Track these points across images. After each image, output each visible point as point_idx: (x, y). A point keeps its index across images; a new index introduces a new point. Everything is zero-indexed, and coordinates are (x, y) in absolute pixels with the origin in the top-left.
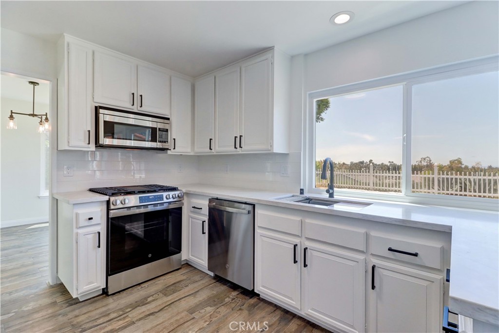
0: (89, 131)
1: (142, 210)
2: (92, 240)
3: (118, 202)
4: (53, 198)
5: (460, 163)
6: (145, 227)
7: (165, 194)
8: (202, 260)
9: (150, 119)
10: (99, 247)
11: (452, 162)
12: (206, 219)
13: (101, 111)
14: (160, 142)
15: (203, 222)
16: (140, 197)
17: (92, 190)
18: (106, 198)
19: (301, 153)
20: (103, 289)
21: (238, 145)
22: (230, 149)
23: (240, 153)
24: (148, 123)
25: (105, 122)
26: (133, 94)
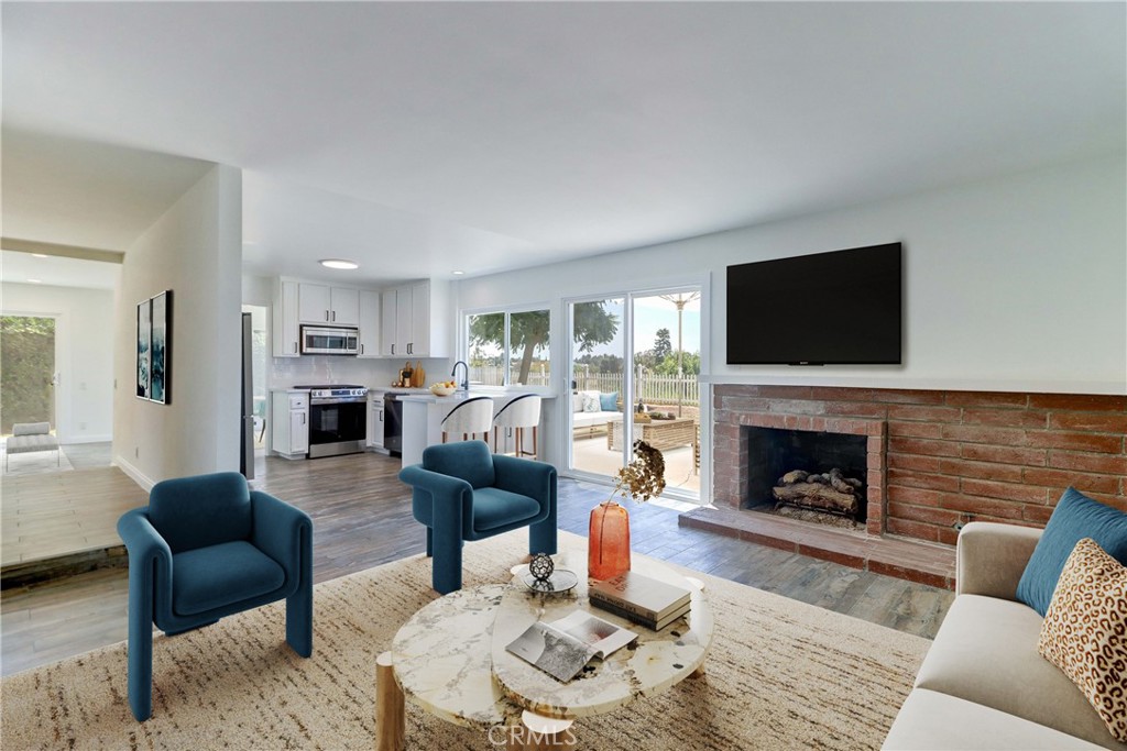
0: (296, 344)
1: (335, 401)
2: (300, 418)
3: (317, 394)
4: (270, 392)
6: (339, 415)
7: (351, 390)
8: (381, 442)
9: (342, 330)
10: (305, 423)
12: (382, 409)
13: (304, 328)
14: (350, 348)
15: (380, 412)
18: (308, 391)
20: (306, 454)
21: (409, 352)
22: (404, 354)
23: (412, 357)
25: (307, 335)
26: (327, 311)
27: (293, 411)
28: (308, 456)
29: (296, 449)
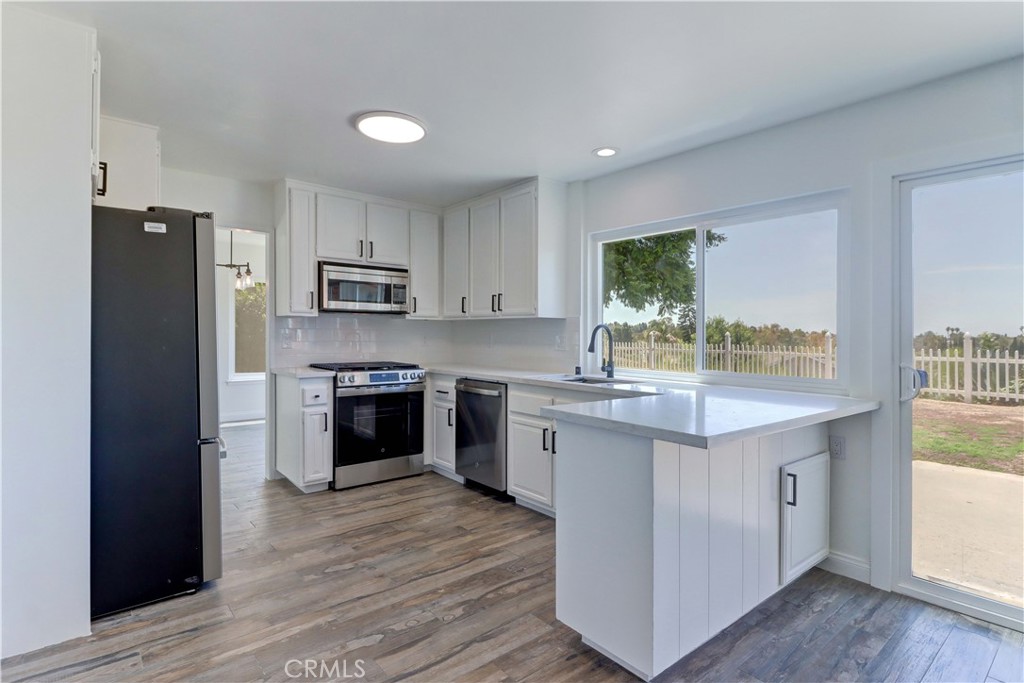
0: (312, 293)
1: (373, 391)
2: (318, 421)
3: (347, 379)
4: (272, 374)
6: (377, 413)
7: (401, 373)
8: (449, 462)
9: (383, 272)
10: (326, 430)
12: (453, 406)
13: (325, 267)
14: (395, 303)
15: (449, 410)
16: (371, 375)
17: (314, 366)
18: (333, 373)
19: (579, 318)
20: (330, 483)
21: (496, 308)
22: (486, 312)
23: (501, 317)
24: (380, 278)
25: (329, 280)
26: (362, 242)
27: (308, 410)
28: (332, 487)
29: (312, 477)
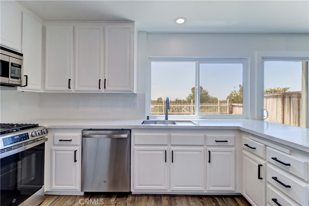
5: (161, 99)
8: (72, 185)
11: (158, 99)
14: (12, 77)
15: (75, 151)
16: (4, 139)
19: (145, 94)
21: (102, 86)
22: (94, 89)
